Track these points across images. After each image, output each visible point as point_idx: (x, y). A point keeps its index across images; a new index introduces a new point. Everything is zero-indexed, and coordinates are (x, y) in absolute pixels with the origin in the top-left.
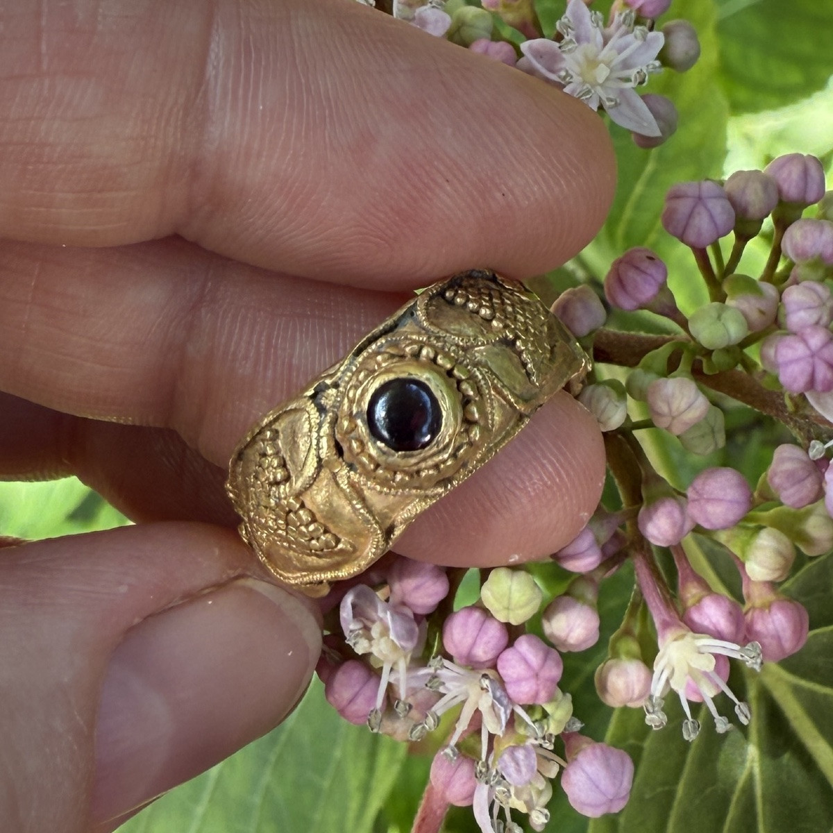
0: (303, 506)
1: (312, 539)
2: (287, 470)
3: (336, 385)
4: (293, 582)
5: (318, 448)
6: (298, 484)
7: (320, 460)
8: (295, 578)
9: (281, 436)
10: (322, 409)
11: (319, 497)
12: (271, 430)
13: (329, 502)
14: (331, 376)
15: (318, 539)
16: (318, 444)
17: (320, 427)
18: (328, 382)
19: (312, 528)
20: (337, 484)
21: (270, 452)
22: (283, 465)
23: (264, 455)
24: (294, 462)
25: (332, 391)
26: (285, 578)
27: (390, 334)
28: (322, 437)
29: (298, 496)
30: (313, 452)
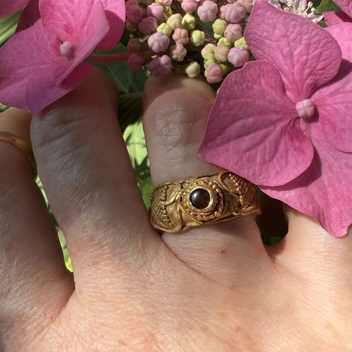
0: (165, 209)
1: (164, 218)
2: (166, 198)
3: (189, 183)
4: (155, 227)
5: (176, 197)
6: (167, 203)
7: (175, 200)
8: (156, 227)
9: (169, 189)
10: (182, 187)
11: (171, 209)
12: (167, 186)
13: (172, 212)
14: (188, 180)
15: (165, 219)
16: (176, 196)
17: (179, 192)
18: (187, 181)
19: (165, 216)
20: (176, 208)
21: (164, 192)
22: (166, 197)
23: (162, 192)
24: (169, 197)
25: (187, 184)
26: (154, 225)
27: (209, 177)
28: (178, 194)
29: (166, 206)
30: (174, 197)
